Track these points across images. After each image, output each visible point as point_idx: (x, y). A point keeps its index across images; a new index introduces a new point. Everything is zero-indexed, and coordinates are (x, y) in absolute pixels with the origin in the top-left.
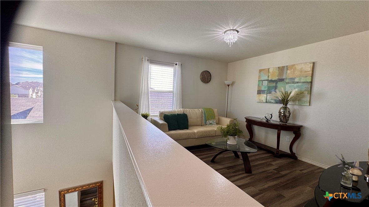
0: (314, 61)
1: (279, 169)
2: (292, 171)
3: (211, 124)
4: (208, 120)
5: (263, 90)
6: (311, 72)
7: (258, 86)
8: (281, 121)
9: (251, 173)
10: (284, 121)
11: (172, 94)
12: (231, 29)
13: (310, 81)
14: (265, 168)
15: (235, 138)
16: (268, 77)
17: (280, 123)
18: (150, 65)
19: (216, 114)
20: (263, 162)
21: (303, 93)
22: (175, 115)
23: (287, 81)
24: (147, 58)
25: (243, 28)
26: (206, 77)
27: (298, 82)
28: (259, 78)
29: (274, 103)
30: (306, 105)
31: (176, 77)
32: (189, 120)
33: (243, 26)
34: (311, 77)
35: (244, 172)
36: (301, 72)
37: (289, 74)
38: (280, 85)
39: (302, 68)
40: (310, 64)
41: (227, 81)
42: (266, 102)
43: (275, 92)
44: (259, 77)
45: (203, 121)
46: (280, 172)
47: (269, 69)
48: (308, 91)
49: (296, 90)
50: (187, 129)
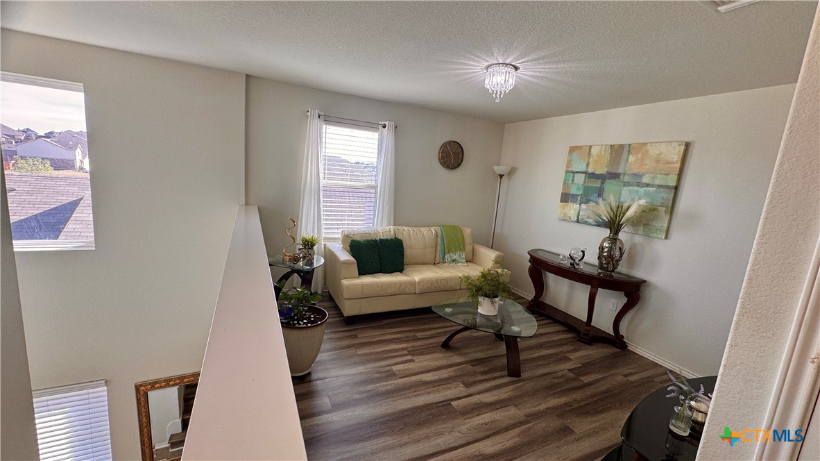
0: (688, 140)
1: (586, 368)
2: (607, 374)
3: (454, 261)
4: (449, 252)
5: (573, 195)
6: (678, 165)
7: (564, 183)
8: (601, 266)
9: (519, 376)
10: (611, 267)
11: (374, 191)
12: (501, 62)
13: (673, 184)
14: (551, 366)
15: (492, 302)
16: (588, 165)
17: (600, 271)
18: (324, 126)
19: (468, 240)
20: (552, 351)
21: (655, 210)
22: (376, 241)
23: (627, 179)
24: (317, 112)
25: (529, 61)
26: (452, 156)
27: (647, 185)
28: (567, 167)
29: (594, 225)
30: (660, 236)
31: (383, 154)
32: (407, 252)
33: (526, 59)
34: (676, 177)
35: (506, 373)
36: (658, 161)
37: (632, 163)
38: (610, 186)
39: (661, 154)
40: (680, 145)
41: (499, 165)
42: (578, 221)
43: (597, 203)
44: (569, 162)
45: (438, 254)
46: (581, 376)
47: (591, 147)
48: (667, 207)
49: (643, 202)
50: (401, 270)
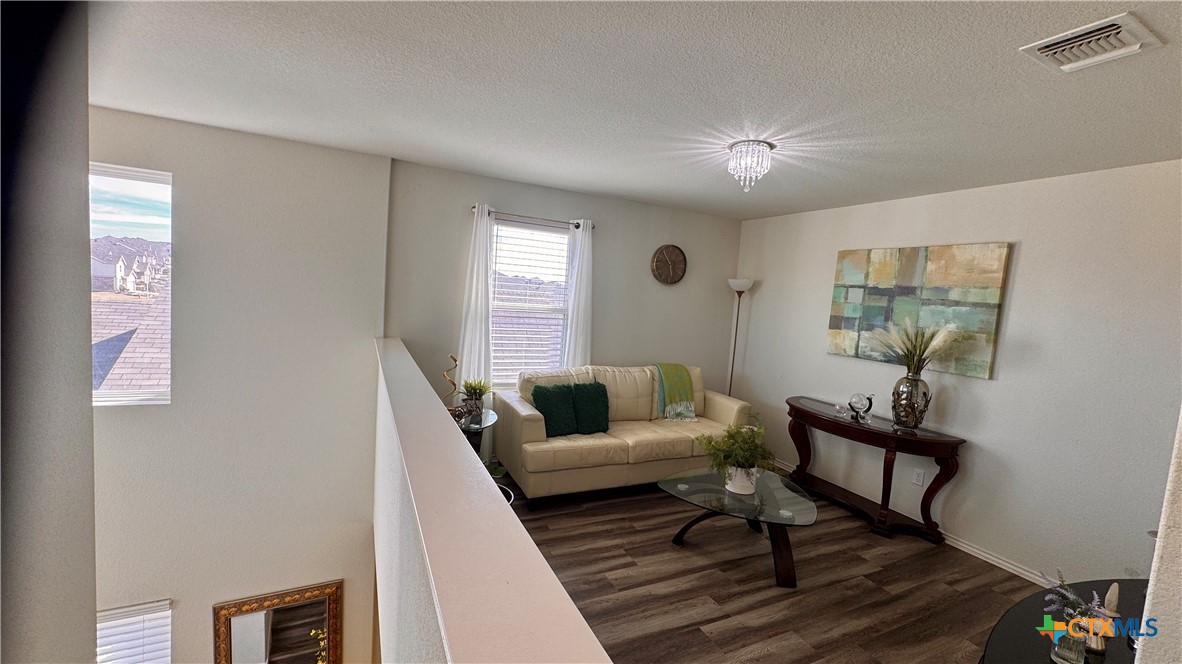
0: (1011, 240)
1: (887, 573)
2: (923, 582)
3: (679, 415)
4: (671, 402)
5: (848, 319)
6: (1000, 275)
7: (834, 302)
8: (898, 421)
9: (795, 586)
10: (911, 421)
11: (561, 316)
12: (752, 138)
13: (996, 300)
14: (838, 570)
15: (748, 475)
16: (867, 276)
17: (896, 427)
18: (495, 227)
19: (697, 384)
20: (836, 548)
21: (971, 338)
22: (569, 387)
23: (925, 295)
24: (486, 207)
25: (787, 138)
26: (670, 266)
27: (957, 303)
28: (837, 279)
29: (881, 361)
30: (981, 376)
31: (576, 264)
32: (613, 402)
33: (787, 134)
34: (998, 292)
35: (773, 581)
36: (970, 270)
37: (931, 273)
38: (901, 305)
39: (973, 259)
40: (999, 247)
41: (735, 278)
42: (857, 356)
43: (885, 328)
44: (839, 273)
45: (655, 405)
46: (884, 585)
47: (870, 251)
48: (988, 333)
49: (952, 326)
50: (604, 429)
